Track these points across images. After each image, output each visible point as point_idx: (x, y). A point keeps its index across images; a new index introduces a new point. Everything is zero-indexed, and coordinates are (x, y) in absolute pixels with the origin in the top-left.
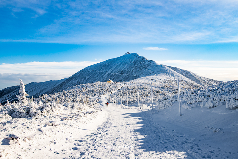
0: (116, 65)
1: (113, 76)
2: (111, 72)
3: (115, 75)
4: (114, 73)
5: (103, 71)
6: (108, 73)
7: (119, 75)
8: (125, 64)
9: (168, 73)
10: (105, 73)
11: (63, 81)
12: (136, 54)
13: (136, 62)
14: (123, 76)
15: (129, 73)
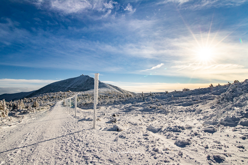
0: (74, 82)
1: (72, 89)
2: (71, 86)
3: (73, 88)
4: (73, 87)
5: (65, 86)
6: (68, 87)
7: (76, 88)
8: (81, 81)
9: (107, 87)
10: (67, 87)
11: (32, 93)
12: (88, 76)
13: (88, 80)
14: (79, 89)
15: (83, 87)
